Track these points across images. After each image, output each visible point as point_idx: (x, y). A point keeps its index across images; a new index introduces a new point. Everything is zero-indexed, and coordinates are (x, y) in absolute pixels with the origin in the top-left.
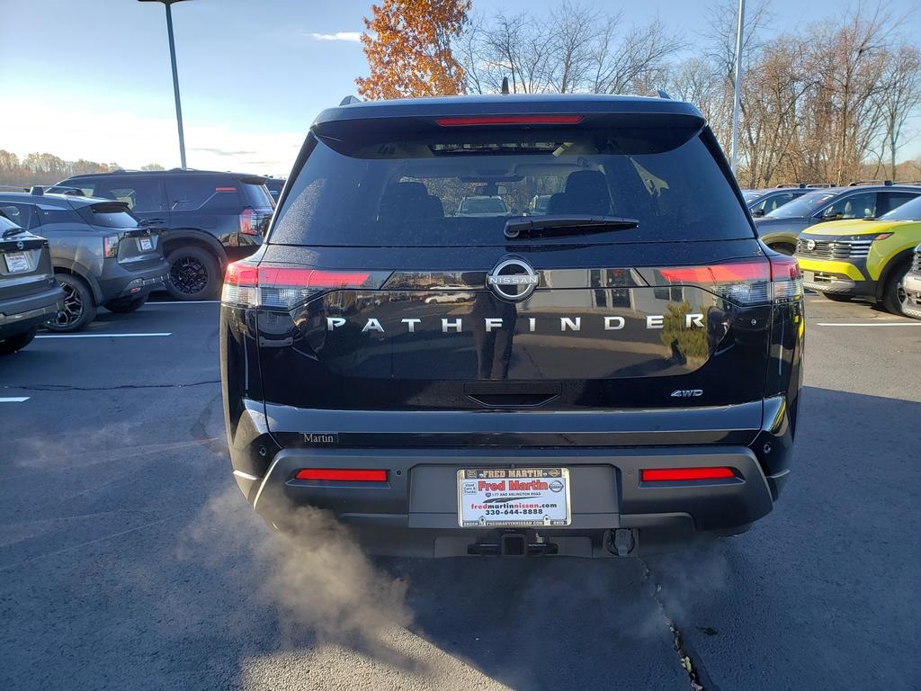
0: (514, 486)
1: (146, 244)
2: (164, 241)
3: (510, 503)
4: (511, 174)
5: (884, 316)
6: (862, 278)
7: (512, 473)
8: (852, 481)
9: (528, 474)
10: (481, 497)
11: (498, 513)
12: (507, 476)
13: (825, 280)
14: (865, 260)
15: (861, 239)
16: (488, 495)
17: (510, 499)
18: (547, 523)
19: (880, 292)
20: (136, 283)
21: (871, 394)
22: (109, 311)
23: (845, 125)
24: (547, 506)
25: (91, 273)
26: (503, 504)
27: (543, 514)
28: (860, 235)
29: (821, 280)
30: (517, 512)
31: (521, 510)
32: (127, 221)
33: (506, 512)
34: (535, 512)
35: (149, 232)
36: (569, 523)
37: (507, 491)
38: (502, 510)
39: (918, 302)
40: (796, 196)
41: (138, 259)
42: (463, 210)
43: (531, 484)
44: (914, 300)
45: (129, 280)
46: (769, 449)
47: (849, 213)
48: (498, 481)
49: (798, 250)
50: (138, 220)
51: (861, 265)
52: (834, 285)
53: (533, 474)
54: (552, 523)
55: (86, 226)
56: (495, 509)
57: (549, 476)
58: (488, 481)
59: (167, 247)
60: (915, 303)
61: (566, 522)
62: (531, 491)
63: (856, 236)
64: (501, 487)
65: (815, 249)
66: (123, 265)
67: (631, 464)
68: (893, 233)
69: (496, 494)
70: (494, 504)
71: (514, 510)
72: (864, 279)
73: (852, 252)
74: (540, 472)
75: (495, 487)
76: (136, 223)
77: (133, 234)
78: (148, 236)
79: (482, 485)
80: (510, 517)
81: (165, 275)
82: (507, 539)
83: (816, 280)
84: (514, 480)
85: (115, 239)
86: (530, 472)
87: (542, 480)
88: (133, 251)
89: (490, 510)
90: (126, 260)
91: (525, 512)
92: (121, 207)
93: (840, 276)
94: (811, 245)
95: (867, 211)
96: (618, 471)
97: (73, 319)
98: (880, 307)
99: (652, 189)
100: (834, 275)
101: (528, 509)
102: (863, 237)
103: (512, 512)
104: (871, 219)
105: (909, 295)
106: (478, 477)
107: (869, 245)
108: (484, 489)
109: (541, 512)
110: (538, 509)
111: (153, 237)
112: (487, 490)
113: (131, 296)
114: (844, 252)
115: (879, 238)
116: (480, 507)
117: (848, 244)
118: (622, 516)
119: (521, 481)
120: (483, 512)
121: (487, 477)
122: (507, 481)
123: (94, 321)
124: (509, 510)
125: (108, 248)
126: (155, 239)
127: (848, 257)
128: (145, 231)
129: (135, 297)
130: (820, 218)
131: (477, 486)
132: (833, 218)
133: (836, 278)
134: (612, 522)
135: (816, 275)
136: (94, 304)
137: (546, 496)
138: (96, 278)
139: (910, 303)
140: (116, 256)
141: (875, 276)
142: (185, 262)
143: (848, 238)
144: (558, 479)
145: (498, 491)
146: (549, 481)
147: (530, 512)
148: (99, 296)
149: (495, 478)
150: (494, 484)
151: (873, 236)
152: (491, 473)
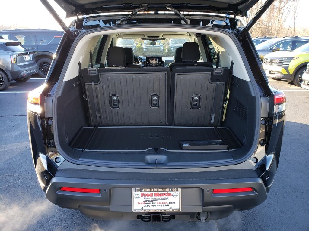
0: (156, 195)
1: (28, 58)
2: (35, 56)
3: (155, 202)
4: (161, 37)
5: (293, 87)
6: (286, 73)
7: (156, 190)
8: (287, 162)
9: (163, 190)
10: (142, 199)
11: (149, 206)
12: (154, 191)
13: (273, 74)
14: (288, 67)
15: (287, 59)
16: (145, 199)
17: (155, 200)
18: (171, 211)
19: (292, 78)
20: (24, 72)
21: (291, 121)
22: (16, 82)
23: (279, 13)
24: (171, 203)
25: (6, 69)
26: (152, 202)
27: (169, 207)
28: (287, 58)
29: (272, 73)
30: (158, 205)
31: (159, 205)
32: (20, 49)
33: (153, 206)
34: (166, 205)
35: (28, 53)
36: (180, 210)
37: (154, 197)
38: (152, 205)
39: (307, 84)
40: (263, 41)
41: (25, 63)
42: (146, 43)
43: (165, 194)
44: (306, 83)
45: (22, 71)
46: (268, 178)
47: (282, 48)
48: (150, 193)
49: (264, 62)
50: (25, 48)
51: (287, 68)
52: (277, 75)
53: (165, 190)
54: (173, 210)
55: (4, 51)
56: (148, 204)
57: (172, 191)
58: (145, 193)
59: (37, 58)
60: (306, 84)
61: (179, 210)
62: (164, 197)
63: (285, 58)
64: (151, 195)
65: (270, 62)
66: (19, 66)
67: (208, 187)
68: (299, 57)
69: (149, 198)
70: (148, 202)
71: (157, 204)
72: (287, 74)
73: (284, 64)
74: (168, 189)
75: (148, 195)
76: (24, 49)
77: (23, 54)
78: (28, 55)
79: (142, 195)
80: (155, 208)
81: (36, 69)
82: (153, 216)
83: (270, 73)
84: (157, 192)
85: (15, 56)
86: (164, 189)
87: (169, 192)
88: (23, 60)
89: (146, 205)
90: (21, 64)
91: (161, 206)
92: (18, 44)
93: (279, 73)
94: (269, 61)
95: (288, 47)
96: (203, 191)
97: (2, 86)
98: (292, 83)
99: (217, 50)
100: (277, 72)
101: (162, 204)
102: (288, 58)
103: (155, 205)
104: (290, 51)
105: (304, 81)
106: (141, 191)
107: (290, 61)
108: (143, 196)
109: (168, 205)
110: (167, 204)
111: (30, 55)
112: (145, 196)
113: (23, 77)
114: (281, 64)
115: (294, 58)
116: (142, 203)
117: (282, 61)
118: (203, 207)
119: (160, 193)
120: (143, 206)
121: (145, 191)
122: (154, 193)
123: (10, 86)
124: (154, 205)
125: (13, 59)
126: (31, 56)
127: (282, 66)
128: (27, 53)
129: (24, 78)
130: (272, 50)
131: (140, 195)
132: (277, 50)
133: (277, 73)
134: (199, 209)
135: (270, 71)
136: (9, 80)
137: (171, 199)
138: (9, 71)
139: (304, 84)
140: (16, 62)
141: (291, 73)
142: (44, 63)
143: (283, 58)
144: (176, 192)
145: (149, 197)
146: (172, 193)
147: (164, 205)
148: (10, 77)
149: (148, 191)
150: (148, 194)
151: (292, 58)
152: (147, 189)
